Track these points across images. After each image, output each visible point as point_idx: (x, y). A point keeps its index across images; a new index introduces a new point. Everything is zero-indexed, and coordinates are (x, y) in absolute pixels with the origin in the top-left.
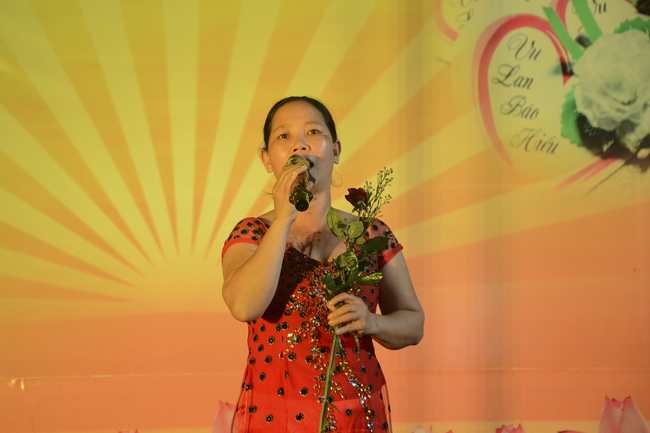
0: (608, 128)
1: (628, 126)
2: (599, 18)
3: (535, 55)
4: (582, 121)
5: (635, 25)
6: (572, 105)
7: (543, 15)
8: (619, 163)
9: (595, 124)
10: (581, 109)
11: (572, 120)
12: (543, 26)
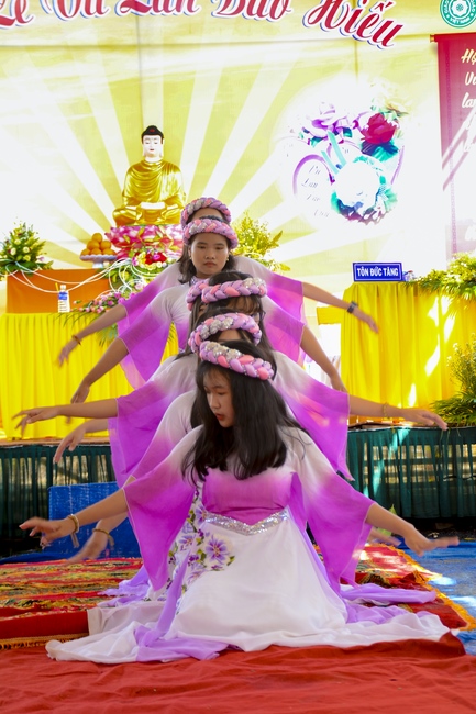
0: (351, 206)
1: (360, 204)
2: (345, 156)
3: (318, 172)
4: (339, 202)
5: (361, 159)
6: (334, 195)
7: (321, 155)
8: (357, 221)
9: (345, 204)
10: (339, 197)
11: (335, 202)
12: (321, 159)
